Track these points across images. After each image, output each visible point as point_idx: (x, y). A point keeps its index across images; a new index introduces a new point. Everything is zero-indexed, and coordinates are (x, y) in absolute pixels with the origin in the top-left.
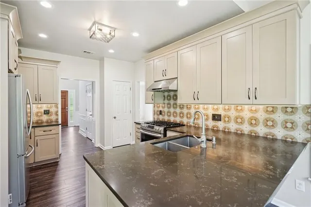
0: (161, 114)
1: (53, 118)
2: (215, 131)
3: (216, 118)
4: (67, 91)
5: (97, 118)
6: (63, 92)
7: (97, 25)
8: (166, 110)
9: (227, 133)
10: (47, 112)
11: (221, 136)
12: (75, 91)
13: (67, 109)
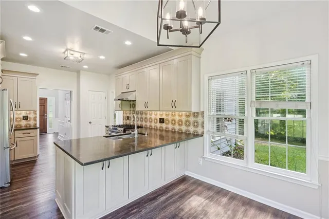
0: (128, 119)
1: (32, 123)
2: (161, 130)
3: (162, 121)
4: (46, 98)
5: (74, 124)
6: (41, 99)
7: (69, 51)
8: (132, 115)
9: (167, 131)
10: (26, 118)
11: (164, 133)
12: (54, 98)
13: (46, 116)
